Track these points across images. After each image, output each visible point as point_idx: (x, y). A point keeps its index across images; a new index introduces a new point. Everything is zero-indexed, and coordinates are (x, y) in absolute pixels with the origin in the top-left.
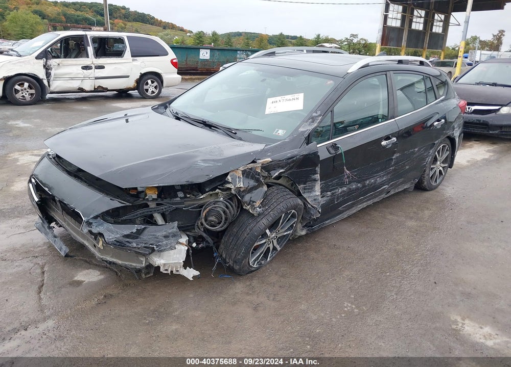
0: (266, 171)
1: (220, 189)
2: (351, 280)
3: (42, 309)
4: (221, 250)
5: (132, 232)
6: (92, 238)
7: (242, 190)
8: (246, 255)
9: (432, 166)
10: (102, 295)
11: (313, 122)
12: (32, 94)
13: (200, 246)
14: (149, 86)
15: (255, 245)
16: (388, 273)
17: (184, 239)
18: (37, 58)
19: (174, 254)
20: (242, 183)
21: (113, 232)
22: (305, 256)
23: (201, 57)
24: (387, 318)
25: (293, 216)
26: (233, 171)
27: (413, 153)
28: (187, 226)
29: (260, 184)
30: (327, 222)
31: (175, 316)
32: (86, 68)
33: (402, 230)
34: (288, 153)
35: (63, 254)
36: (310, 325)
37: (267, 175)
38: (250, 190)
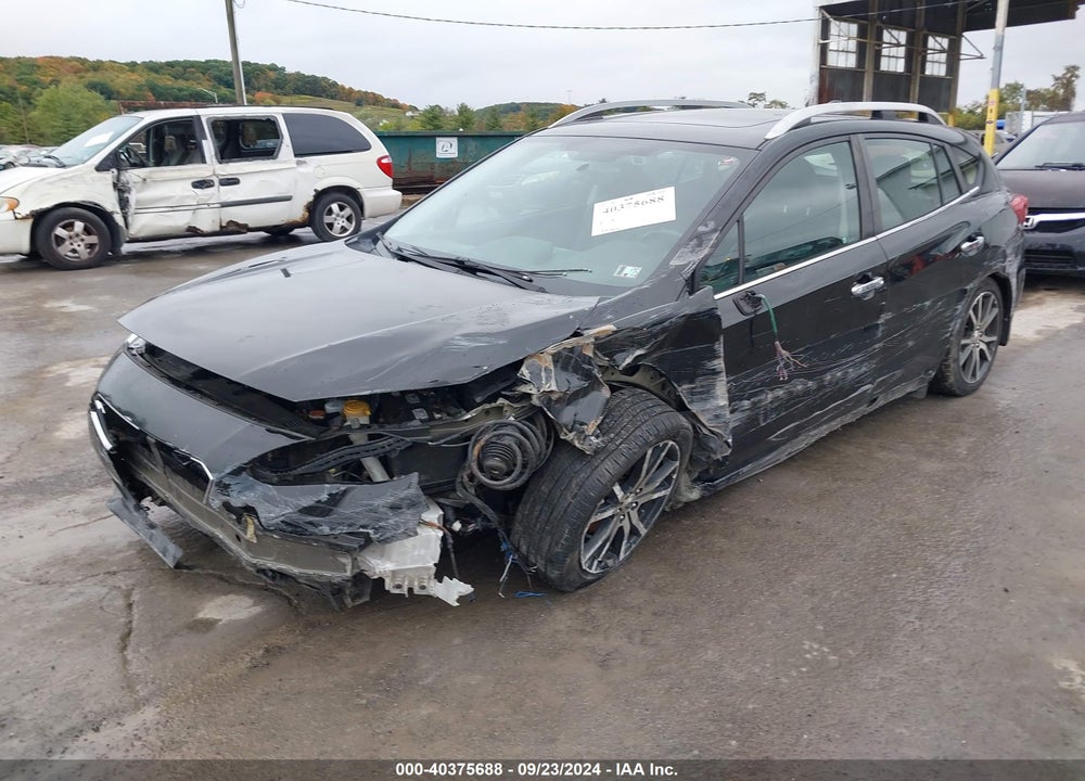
0: (605, 355)
1: (506, 397)
2: (812, 592)
3: (129, 684)
4: (517, 537)
5: (319, 502)
6: (230, 519)
7: (554, 397)
8: (572, 547)
9: (964, 342)
10: (259, 649)
11: (700, 245)
12: (91, 246)
13: (471, 528)
14: (334, 216)
15: (592, 520)
16: (892, 573)
17: (434, 515)
18: (100, 168)
19: (414, 547)
20: (553, 382)
21: (277, 503)
22: (703, 547)
23: (440, 154)
24: (905, 673)
25: (671, 456)
26: (531, 356)
27: (921, 311)
28: (439, 485)
29: (594, 384)
30: (745, 469)
31: (424, 687)
32: (201, 184)
33: (912, 480)
34: (651, 313)
35: (170, 563)
36: (731, 695)
37: (606, 364)
38: (572, 398)
